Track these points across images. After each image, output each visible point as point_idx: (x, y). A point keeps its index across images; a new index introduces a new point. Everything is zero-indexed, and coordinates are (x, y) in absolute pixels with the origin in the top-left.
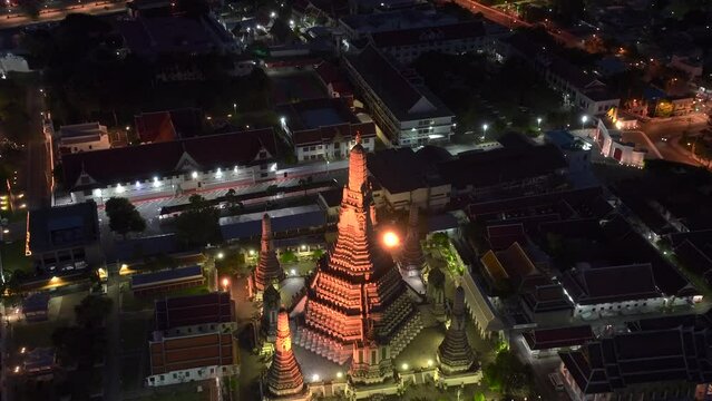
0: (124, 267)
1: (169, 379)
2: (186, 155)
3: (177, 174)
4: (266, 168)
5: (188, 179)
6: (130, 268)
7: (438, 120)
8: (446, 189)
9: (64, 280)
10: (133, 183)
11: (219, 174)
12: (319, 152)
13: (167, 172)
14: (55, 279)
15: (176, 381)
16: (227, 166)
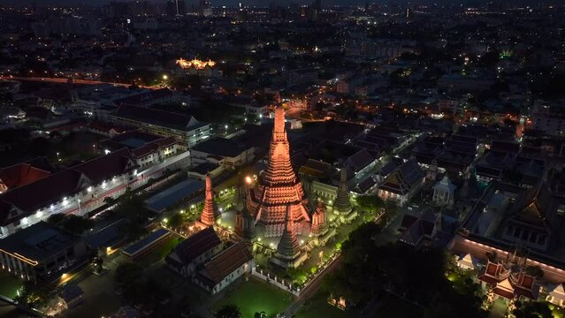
0: (109, 249)
1: (224, 283)
2: (83, 176)
3: (77, 192)
4: (132, 173)
5: (85, 193)
6: (113, 249)
7: (204, 128)
8: (252, 150)
9: (71, 273)
10: (48, 207)
11: (104, 185)
12: (151, 159)
13: (71, 193)
14: (64, 276)
15: (228, 283)
16: (109, 178)
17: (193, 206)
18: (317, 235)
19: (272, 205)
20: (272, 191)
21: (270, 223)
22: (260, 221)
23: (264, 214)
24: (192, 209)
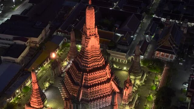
17: (17, 91)
18: (127, 103)
19: (90, 87)
20: (90, 76)
21: (91, 101)
22: (82, 99)
23: (85, 94)
24: (17, 93)
